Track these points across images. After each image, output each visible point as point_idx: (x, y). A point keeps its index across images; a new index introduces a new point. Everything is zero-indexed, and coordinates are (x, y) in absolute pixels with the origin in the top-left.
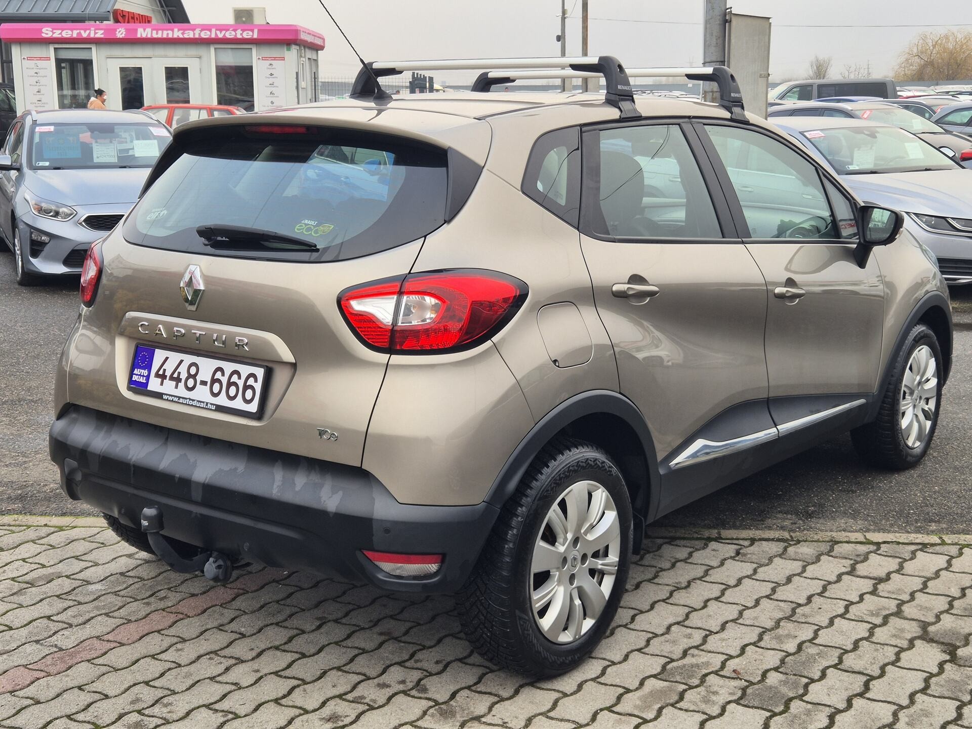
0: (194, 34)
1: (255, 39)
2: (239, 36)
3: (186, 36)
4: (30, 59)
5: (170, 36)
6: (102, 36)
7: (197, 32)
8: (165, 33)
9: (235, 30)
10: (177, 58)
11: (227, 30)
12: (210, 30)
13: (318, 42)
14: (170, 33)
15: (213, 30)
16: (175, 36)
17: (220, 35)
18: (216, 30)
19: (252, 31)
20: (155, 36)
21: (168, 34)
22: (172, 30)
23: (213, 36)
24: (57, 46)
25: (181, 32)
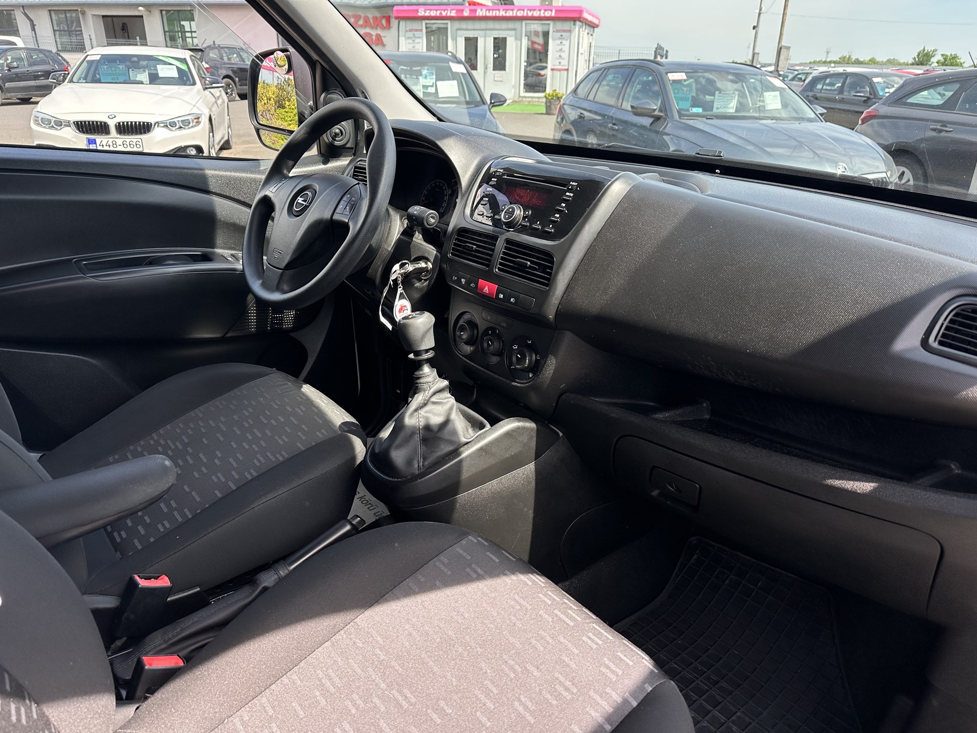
0: (513, 13)
1: (553, 17)
2: (542, 15)
4: (411, 30)
5: (497, 15)
6: (454, 15)
7: (515, 12)
8: (494, 12)
9: (540, 10)
11: (534, 10)
12: (524, 10)
13: (596, 21)
14: (498, 12)
15: (526, 11)
16: (501, 15)
17: (530, 14)
18: (528, 10)
19: (551, 10)
20: (487, 14)
21: (496, 13)
22: (499, 10)
23: (525, 14)
24: (427, 22)
25: (504, 11)
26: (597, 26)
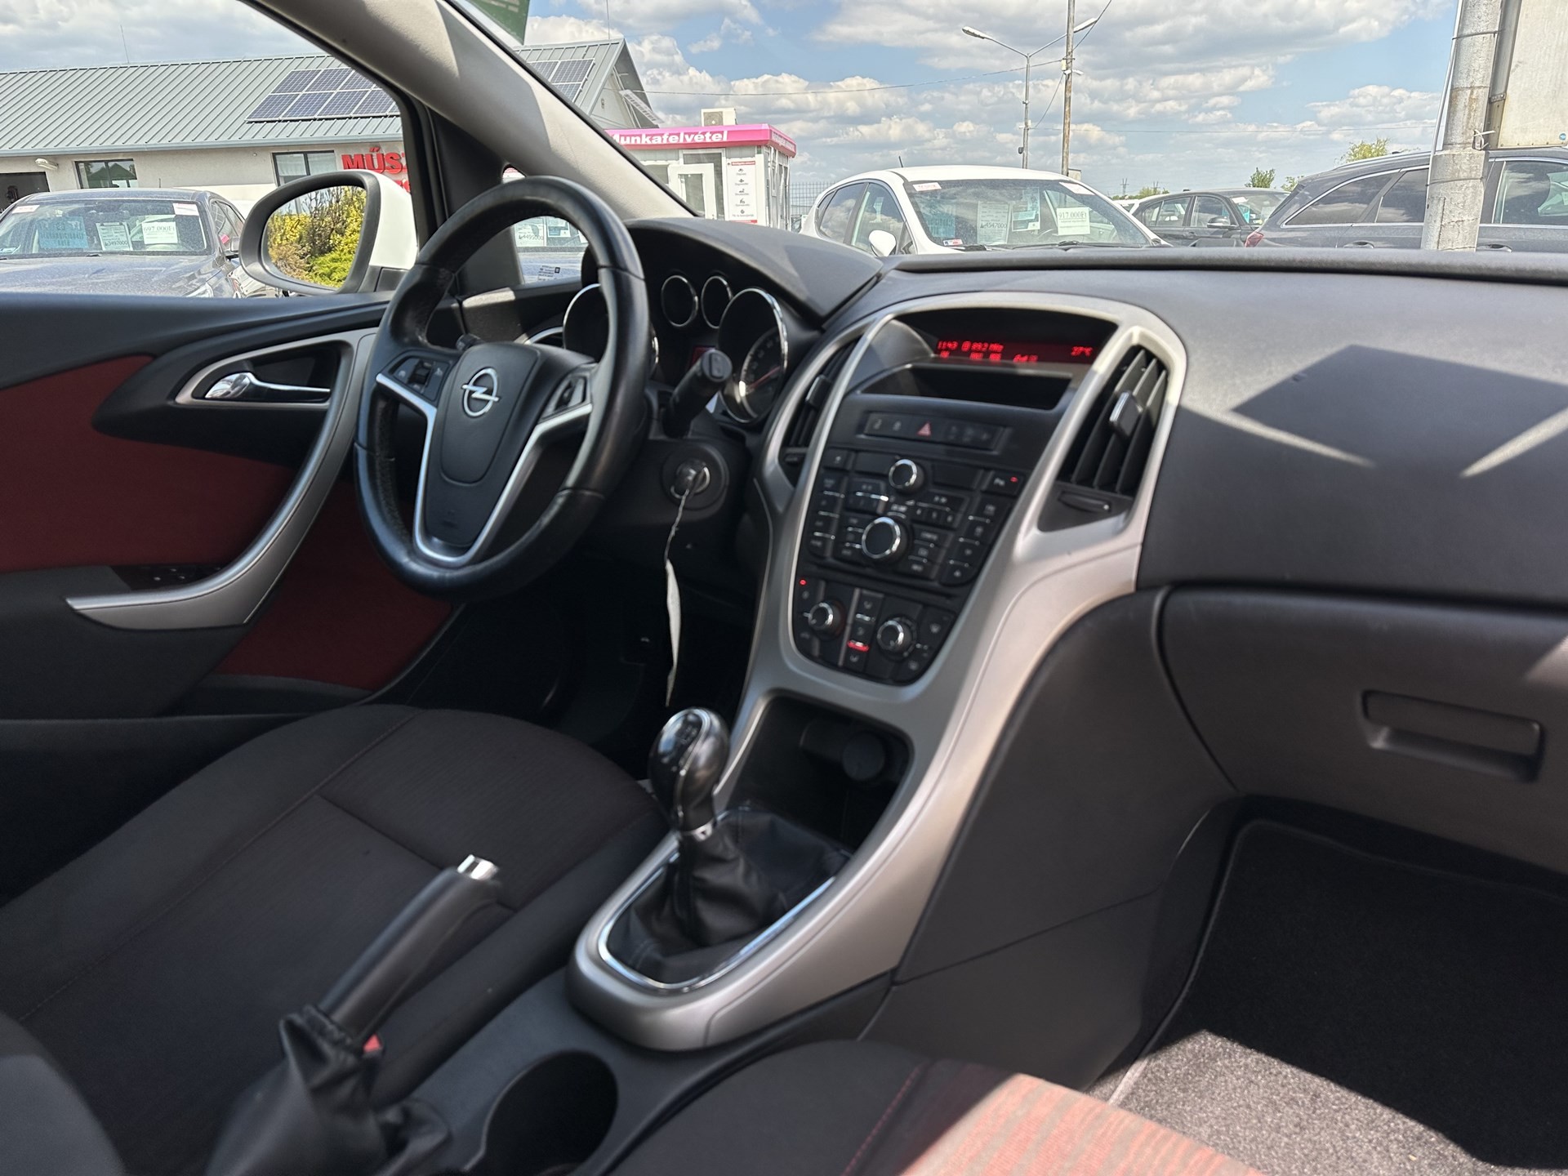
0: (662, 139)
1: (725, 142)
2: (708, 140)
3: (654, 142)
5: (638, 142)
7: (665, 137)
8: (633, 139)
9: (704, 133)
11: (696, 134)
12: (678, 135)
14: (638, 138)
15: (682, 135)
16: (643, 143)
17: (689, 140)
19: (722, 133)
21: (636, 140)
22: (640, 136)
23: (681, 141)
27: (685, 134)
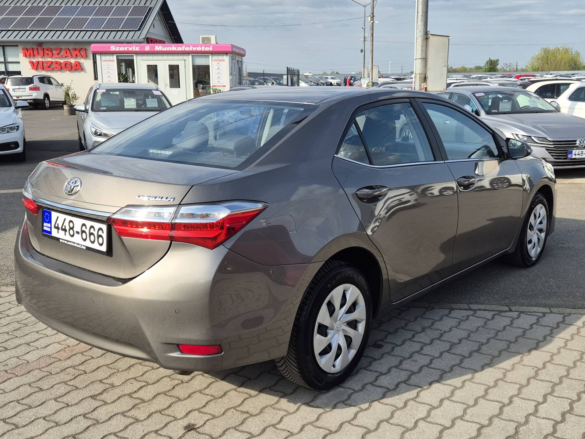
0: (182, 49)
1: (211, 51)
2: (203, 50)
3: (178, 50)
4: (105, 61)
5: (171, 50)
6: (139, 50)
7: (183, 47)
8: (168, 48)
9: (201, 47)
10: (174, 60)
11: (197, 47)
12: (189, 47)
13: (243, 52)
14: (171, 48)
15: (191, 47)
16: (173, 50)
17: (194, 49)
19: (209, 47)
20: (163, 49)
23: (191, 50)
24: (118, 55)
25: (175, 48)
26: (244, 55)
27: (193, 47)
